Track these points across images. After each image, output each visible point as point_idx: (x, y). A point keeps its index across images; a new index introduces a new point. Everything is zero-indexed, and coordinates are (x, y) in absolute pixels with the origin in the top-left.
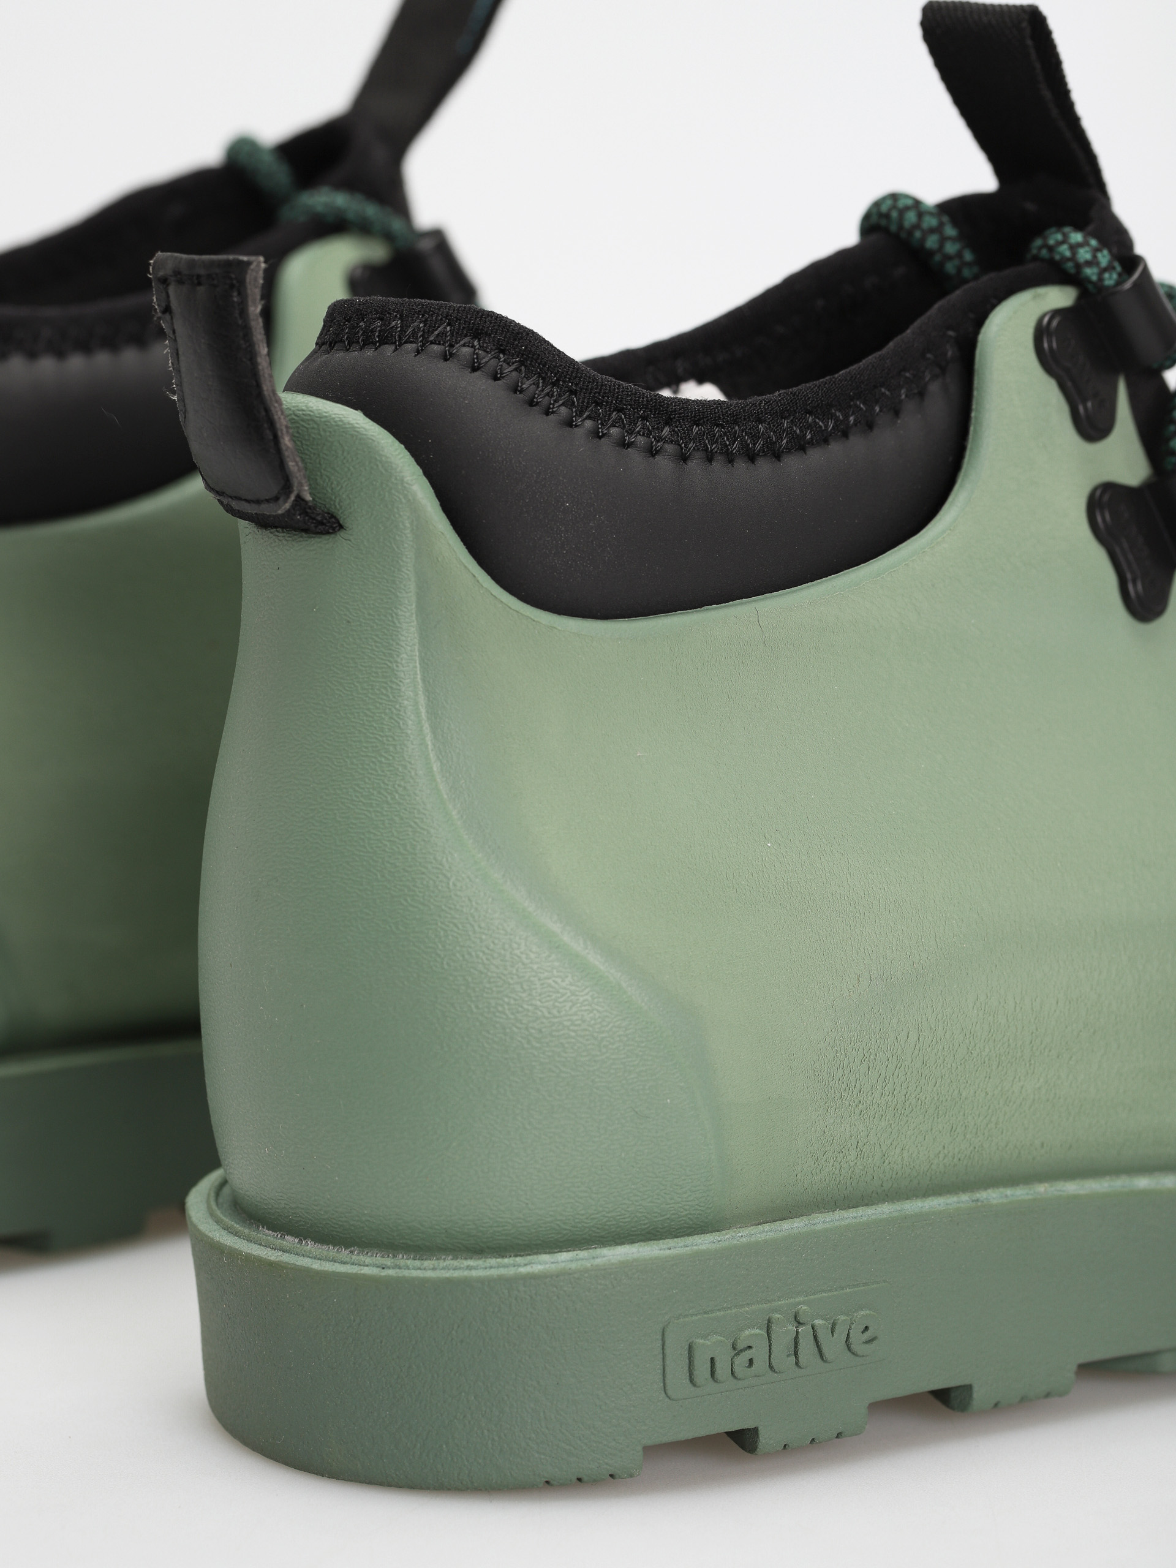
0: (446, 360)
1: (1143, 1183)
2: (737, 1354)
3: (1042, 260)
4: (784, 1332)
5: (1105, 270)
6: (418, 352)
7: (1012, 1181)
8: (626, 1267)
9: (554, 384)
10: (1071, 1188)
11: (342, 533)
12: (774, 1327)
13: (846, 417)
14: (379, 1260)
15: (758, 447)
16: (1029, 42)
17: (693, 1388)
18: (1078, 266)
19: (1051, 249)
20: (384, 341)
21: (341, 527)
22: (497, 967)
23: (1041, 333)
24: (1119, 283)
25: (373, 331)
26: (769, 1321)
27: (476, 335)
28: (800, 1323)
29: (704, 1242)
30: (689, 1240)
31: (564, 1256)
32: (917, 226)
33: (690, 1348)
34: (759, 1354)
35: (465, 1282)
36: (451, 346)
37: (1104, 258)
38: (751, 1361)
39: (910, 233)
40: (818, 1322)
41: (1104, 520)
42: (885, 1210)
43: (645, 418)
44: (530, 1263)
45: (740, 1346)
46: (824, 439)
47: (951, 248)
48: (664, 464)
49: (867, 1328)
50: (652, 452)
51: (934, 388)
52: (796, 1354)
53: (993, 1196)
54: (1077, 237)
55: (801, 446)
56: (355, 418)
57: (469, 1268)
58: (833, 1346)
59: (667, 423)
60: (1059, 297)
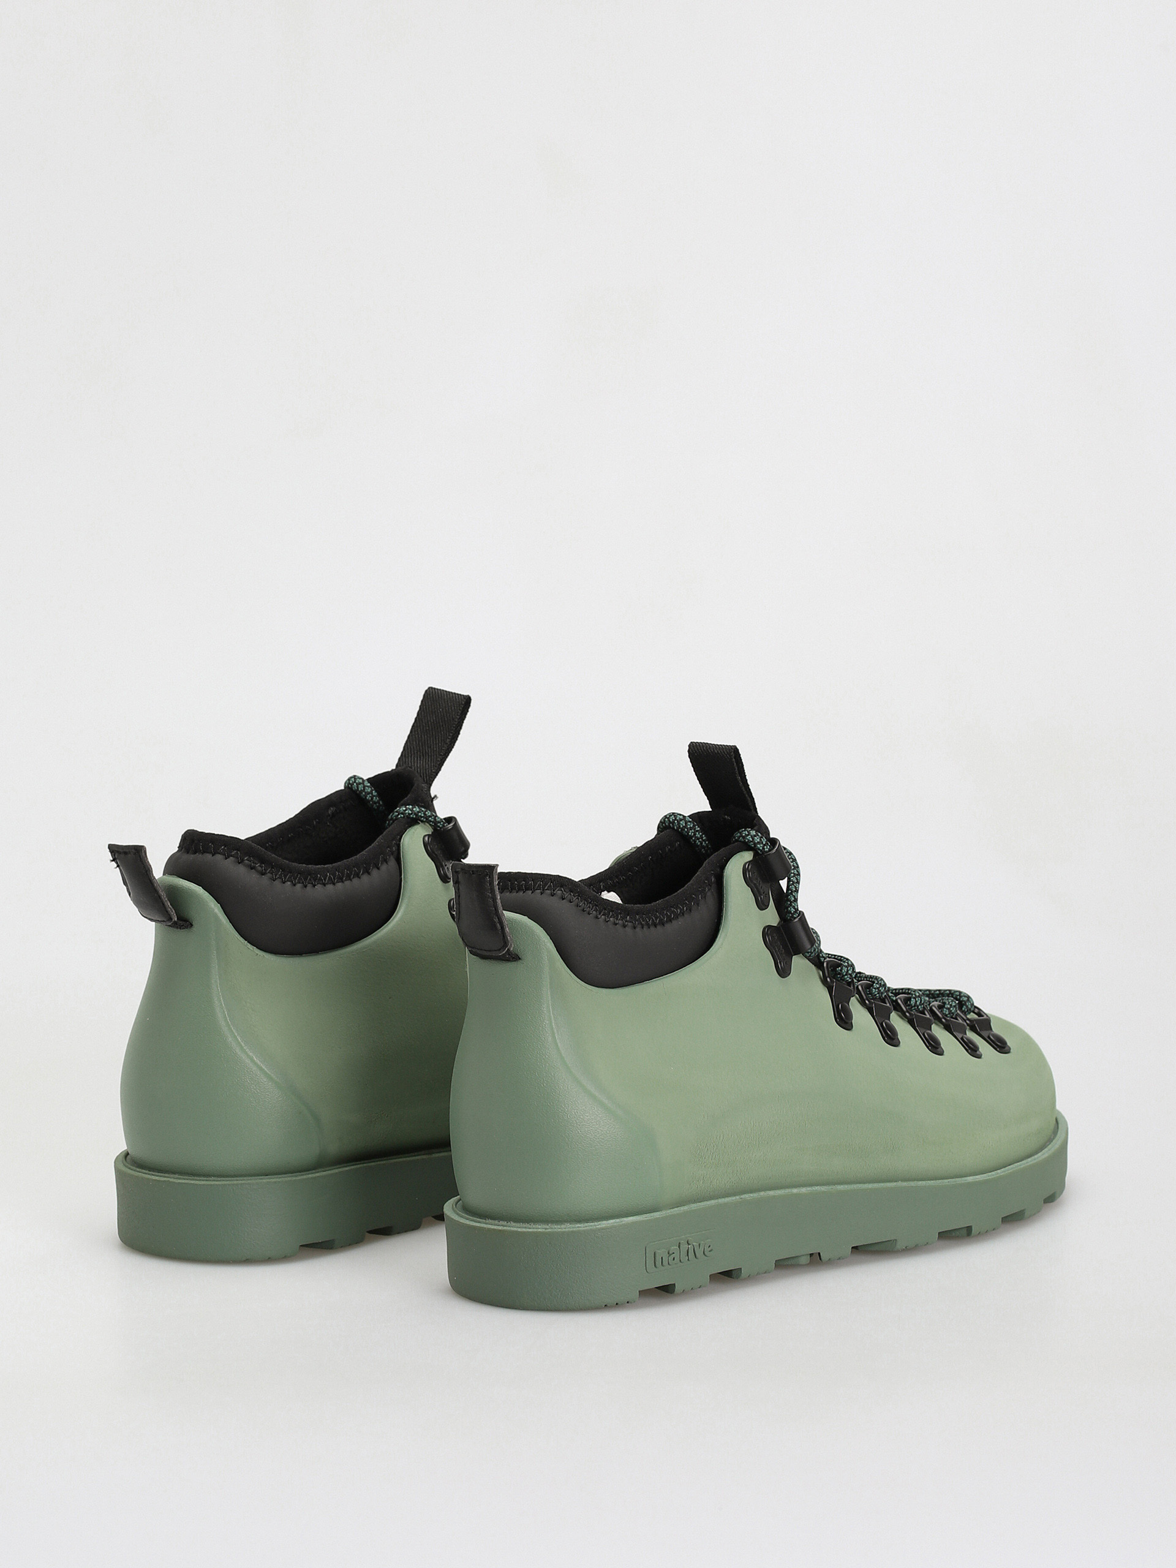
0: (553, 896)
1: (795, 1191)
2: (670, 1255)
3: (740, 841)
4: (684, 1247)
5: (765, 845)
6: (542, 894)
7: (751, 1192)
8: (634, 1223)
9: (590, 903)
10: (771, 1193)
11: (520, 961)
12: (681, 1245)
13: (683, 908)
14: (544, 1226)
15: (657, 921)
16: (734, 760)
17: (655, 1268)
18: (755, 844)
19: (744, 837)
20: (527, 889)
21: (520, 959)
22: (587, 1116)
23: (745, 871)
24: (770, 850)
25: (522, 885)
26: (679, 1243)
27: (562, 886)
28: (689, 1244)
29: (657, 1215)
30: (652, 1214)
31: (611, 1221)
32: (685, 827)
33: (655, 1253)
34: (676, 1255)
35: (579, 1232)
36: (554, 891)
37: (764, 841)
38: (674, 1259)
39: (683, 829)
40: (694, 1244)
41: (769, 939)
42: (713, 1202)
43: (620, 914)
44: (600, 1224)
45: (671, 1253)
46: (677, 917)
47: (698, 835)
48: (629, 930)
49: (709, 1246)
50: (624, 926)
51: (709, 894)
52: (688, 1255)
53: (746, 1196)
54: (753, 833)
55: (670, 920)
56: (524, 919)
57: (579, 1227)
58: (699, 1253)
59: (628, 915)
60: (748, 856)
